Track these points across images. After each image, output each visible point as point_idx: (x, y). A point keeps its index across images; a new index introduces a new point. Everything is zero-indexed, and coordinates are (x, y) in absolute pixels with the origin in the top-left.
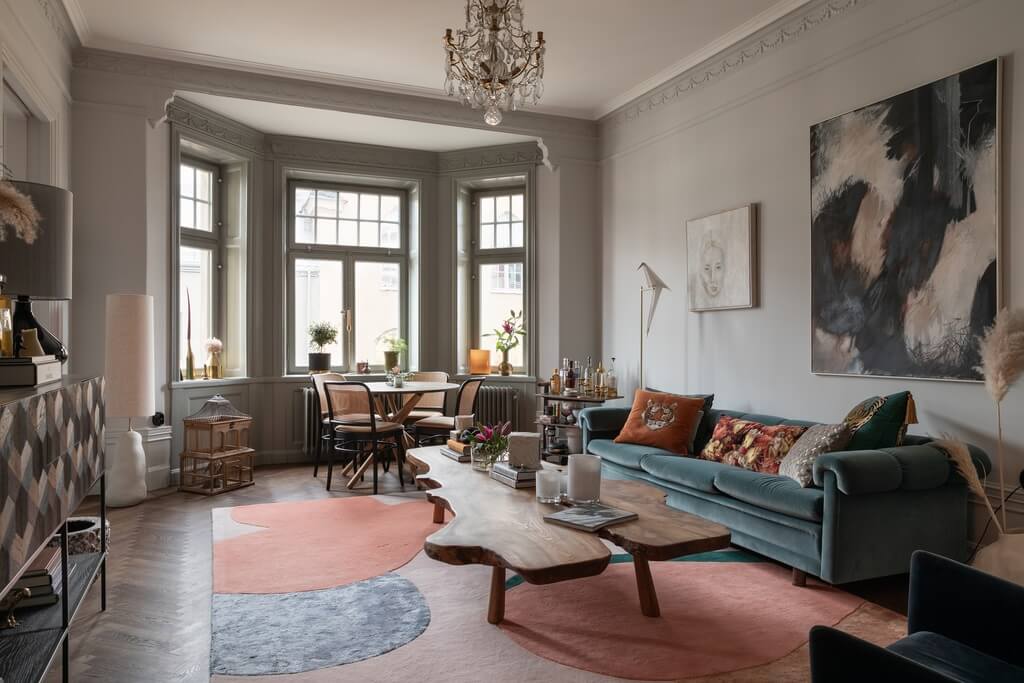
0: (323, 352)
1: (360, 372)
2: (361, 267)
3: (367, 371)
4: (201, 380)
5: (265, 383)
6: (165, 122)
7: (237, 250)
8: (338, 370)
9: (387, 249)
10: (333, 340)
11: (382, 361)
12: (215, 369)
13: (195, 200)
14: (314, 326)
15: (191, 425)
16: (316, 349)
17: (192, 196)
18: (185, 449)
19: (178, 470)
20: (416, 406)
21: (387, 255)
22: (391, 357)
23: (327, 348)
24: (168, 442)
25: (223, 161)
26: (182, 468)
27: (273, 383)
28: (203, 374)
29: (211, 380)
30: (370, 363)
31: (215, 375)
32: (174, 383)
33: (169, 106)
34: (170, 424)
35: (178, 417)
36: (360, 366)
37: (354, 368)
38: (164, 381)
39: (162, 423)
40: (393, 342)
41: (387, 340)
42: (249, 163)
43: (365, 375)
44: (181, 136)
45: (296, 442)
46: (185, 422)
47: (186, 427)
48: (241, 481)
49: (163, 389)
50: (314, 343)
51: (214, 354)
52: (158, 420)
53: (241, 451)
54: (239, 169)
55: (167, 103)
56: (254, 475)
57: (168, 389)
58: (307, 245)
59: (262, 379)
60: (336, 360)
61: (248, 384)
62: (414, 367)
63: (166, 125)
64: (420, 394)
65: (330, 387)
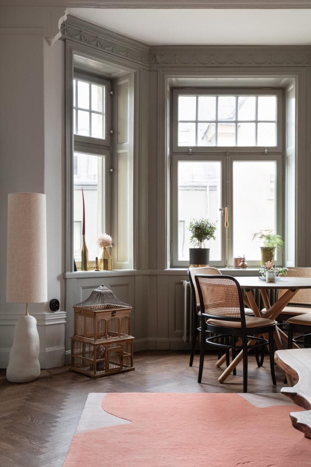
0: (203, 247)
1: (237, 266)
2: (238, 166)
3: (243, 266)
4: (93, 271)
5: (149, 275)
6: (59, 39)
7: (125, 154)
8: (217, 265)
9: (264, 148)
10: (211, 235)
11: (258, 256)
12: (105, 261)
13: (91, 111)
14: (194, 224)
15: (79, 311)
16: (195, 244)
17: (88, 108)
18: (75, 334)
19: (69, 352)
20: (291, 302)
21: (263, 153)
22: (267, 253)
23: (206, 244)
24: (63, 327)
25: (114, 75)
26: (72, 349)
27: (156, 275)
28: (95, 265)
29: (102, 271)
30: (247, 259)
31: (106, 268)
32: (68, 274)
33: (63, 25)
34: (65, 310)
35: (71, 303)
36: (237, 260)
37: (232, 263)
38: (60, 272)
39: (57, 308)
40: (268, 238)
41: (263, 236)
42: (135, 74)
43: (241, 269)
44: (73, 51)
45: (177, 331)
46: (75, 308)
47: (76, 313)
48: (121, 365)
49: (58, 278)
50: (194, 238)
51: (105, 248)
52: (54, 305)
53: (122, 338)
54: (127, 81)
55: (60, 22)
56: (134, 360)
57: (63, 279)
58: (188, 148)
59: (148, 272)
60: (215, 255)
61: (134, 276)
62: (291, 262)
63: (61, 42)
64: (293, 290)
65: (201, 280)
